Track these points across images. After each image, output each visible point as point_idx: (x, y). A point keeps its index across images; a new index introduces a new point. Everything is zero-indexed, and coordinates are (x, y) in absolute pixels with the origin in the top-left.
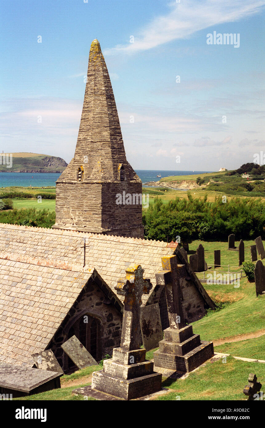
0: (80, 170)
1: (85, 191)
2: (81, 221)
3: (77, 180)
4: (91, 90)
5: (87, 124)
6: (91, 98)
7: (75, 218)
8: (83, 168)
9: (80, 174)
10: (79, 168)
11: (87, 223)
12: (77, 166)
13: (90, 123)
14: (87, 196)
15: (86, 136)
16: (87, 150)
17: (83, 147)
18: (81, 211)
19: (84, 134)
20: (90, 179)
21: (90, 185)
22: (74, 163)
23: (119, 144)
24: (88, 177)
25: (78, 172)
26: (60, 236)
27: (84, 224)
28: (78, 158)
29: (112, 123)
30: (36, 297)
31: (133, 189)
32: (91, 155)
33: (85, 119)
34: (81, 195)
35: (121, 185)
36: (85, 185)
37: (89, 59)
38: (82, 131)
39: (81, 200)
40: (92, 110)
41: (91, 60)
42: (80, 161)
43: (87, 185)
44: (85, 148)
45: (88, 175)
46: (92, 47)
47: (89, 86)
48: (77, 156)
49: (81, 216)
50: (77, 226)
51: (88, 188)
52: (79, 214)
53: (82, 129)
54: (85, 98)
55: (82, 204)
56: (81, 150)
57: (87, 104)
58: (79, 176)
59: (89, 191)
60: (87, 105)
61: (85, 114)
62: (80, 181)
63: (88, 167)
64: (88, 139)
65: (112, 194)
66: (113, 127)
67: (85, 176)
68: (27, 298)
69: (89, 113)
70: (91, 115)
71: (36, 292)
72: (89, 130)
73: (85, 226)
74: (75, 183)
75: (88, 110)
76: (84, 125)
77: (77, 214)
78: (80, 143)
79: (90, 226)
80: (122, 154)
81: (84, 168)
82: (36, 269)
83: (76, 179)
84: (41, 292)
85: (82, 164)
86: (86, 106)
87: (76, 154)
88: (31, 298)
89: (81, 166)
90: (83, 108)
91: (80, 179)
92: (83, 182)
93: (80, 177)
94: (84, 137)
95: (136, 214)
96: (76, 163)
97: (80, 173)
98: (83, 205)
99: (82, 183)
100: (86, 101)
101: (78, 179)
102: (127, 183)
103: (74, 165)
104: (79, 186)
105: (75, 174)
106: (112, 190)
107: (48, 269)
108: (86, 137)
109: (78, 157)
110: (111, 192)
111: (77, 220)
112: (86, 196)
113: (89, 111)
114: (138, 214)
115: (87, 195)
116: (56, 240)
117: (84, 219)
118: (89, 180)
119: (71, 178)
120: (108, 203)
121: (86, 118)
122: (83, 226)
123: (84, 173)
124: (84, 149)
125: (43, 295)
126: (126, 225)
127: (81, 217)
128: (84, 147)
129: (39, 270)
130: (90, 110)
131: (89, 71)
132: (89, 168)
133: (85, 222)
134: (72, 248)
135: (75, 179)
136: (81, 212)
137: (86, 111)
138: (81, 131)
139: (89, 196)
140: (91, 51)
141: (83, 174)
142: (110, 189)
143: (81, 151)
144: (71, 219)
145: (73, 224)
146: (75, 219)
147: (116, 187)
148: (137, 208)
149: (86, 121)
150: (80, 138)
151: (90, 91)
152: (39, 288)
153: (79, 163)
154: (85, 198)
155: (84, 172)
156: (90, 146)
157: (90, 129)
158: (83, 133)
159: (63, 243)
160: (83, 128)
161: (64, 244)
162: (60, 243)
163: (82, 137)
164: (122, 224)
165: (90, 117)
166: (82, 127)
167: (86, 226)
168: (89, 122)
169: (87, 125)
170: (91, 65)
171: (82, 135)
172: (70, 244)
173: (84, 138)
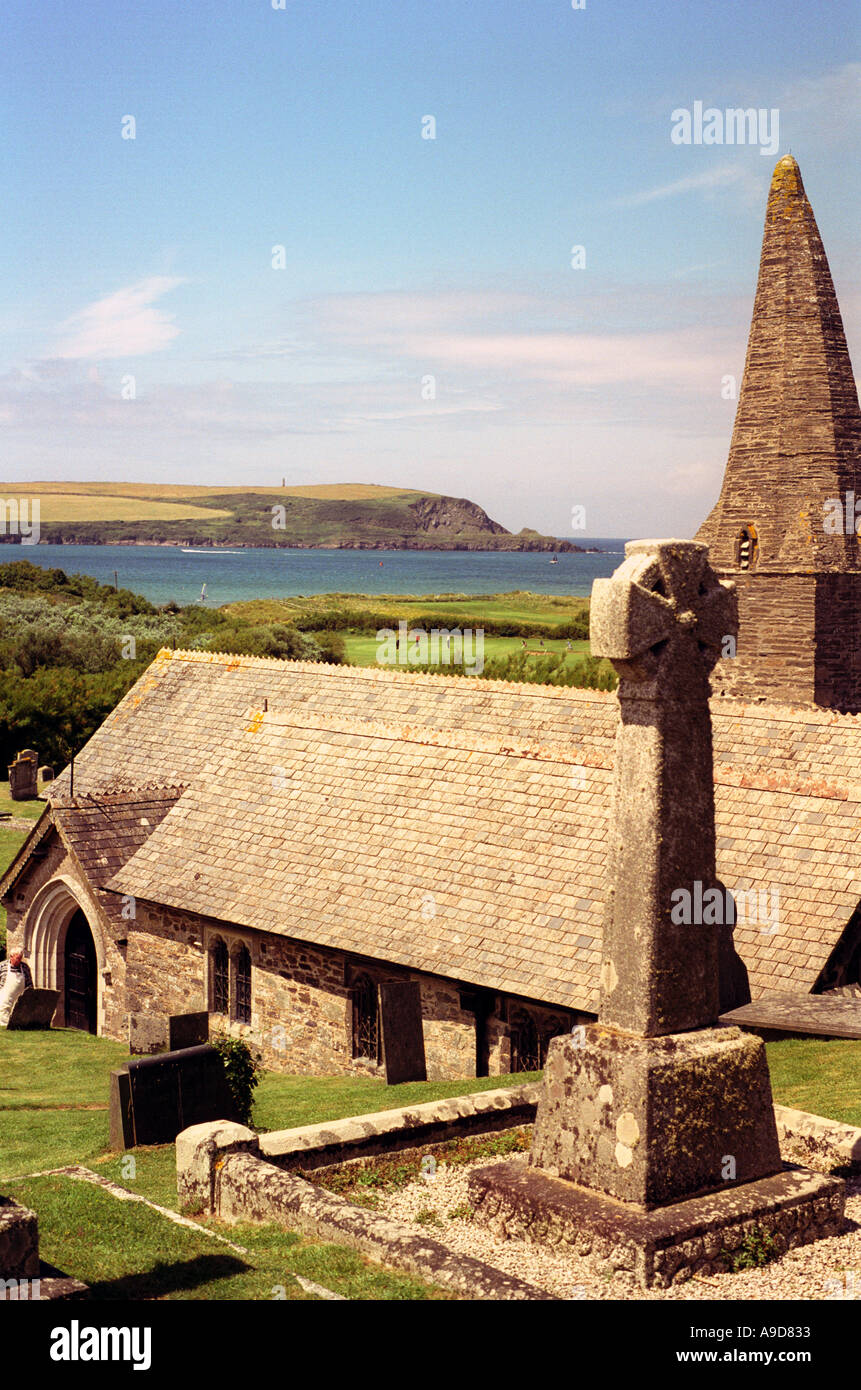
0: (745, 537)
1: (763, 597)
2: (746, 683)
3: (735, 566)
4: (777, 303)
5: (766, 404)
6: (776, 328)
7: (731, 675)
8: (756, 528)
9: (746, 550)
10: (745, 532)
11: (769, 690)
12: (737, 524)
13: (775, 400)
14: (769, 612)
15: (764, 437)
16: (768, 478)
17: (754, 471)
18: (751, 654)
19: (755, 432)
20: (778, 561)
21: (778, 579)
22: (723, 517)
23: (856, 460)
24: (773, 557)
25: (741, 543)
26: (737, 720)
27: (759, 693)
28: (736, 501)
29: (839, 400)
30: (755, 869)
32: (779, 492)
33: (759, 389)
34: (751, 609)
36: (764, 582)
37: (770, 215)
38: (750, 425)
39: (748, 624)
40: (779, 363)
41: (774, 218)
42: (745, 511)
43: (770, 580)
44: (760, 472)
45: (772, 552)
46: (777, 178)
47: (769, 291)
48: (734, 498)
49: (748, 669)
50: (734, 698)
51: (772, 589)
52: (743, 663)
53: (748, 419)
54: (759, 327)
55: (751, 634)
56: (745, 478)
57: (764, 344)
58: (744, 554)
59: (776, 597)
60: (764, 348)
61: (757, 373)
62: (745, 568)
63: (771, 527)
64: (771, 448)
65: (843, 607)
66: (841, 412)
67: (761, 554)
68: (726, 871)
69: (772, 373)
70: (778, 376)
71: (749, 855)
72: (774, 421)
73: (761, 700)
74: (732, 574)
75: (767, 364)
76: (755, 408)
77: (737, 664)
78: (745, 458)
79: (777, 700)
81: (758, 530)
82: (739, 798)
83: (732, 562)
84: (766, 855)
85: (751, 521)
86: (761, 351)
87: (733, 490)
88: (740, 870)
89: (750, 525)
90: (753, 356)
91: (745, 563)
92: (758, 571)
93: (746, 558)
94: (758, 440)
96: (733, 518)
97: (745, 545)
98: (755, 637)
99: (754, 575)
100: (762, 336)
101: (740, 562)
103: (725, 521)
104: (744, 584)
105: (730, 547)
106: (843, 594)
107: (775, 797)
108: (764, 441)
109: (738, 499)
110: (838, 600)
111: (734, 681)
112: (765, 611)
113: (772, 366)
115: (767, 608)
116: (725, 729)
117: (757, 679)
118: (774, 565)
119: (716, 562)
120: (832, 631)
121: (762, 385)
122: (756, 699)
123: (760, 546)
124: (756, 477)
125: (772, 863)
127: (747, 672)
128: (757, 469)
129: (748, 800)
130: (775, 363)
131: (771, 247)
132: (773, 531)
133: (762, 688)
134: (778, 752)
135: (729, 564)
136: (750, 657)
137: (761, 365)
138: (744, 422)
139: (775, 612)
140: (773, 192)
141: (756, 547)
142: (837, 592)
143: (747, 482)
144: (717, 677)
145: (723, 694)
146: (729, 678)
147: (853, 587)
149: (763, 395)
150: (742, 443)
151: (774, 307)
152: (757, 846)
153: (741, 517)
154: (762, 616)
155: (759, 541)
156: (775, 467)
157: (775, 418)
158: (752, 428)
159: (747, 739)
160: (753, 415)
161: (752, 742)
162: (739, 740)
163: (748, 440)
165: (776, 383)
166: (751, 412)
167: (764, 699)
168: (771, 398)
169: (765, 408)
170: (775, 232)
171: (750, 435)
172: (772, 741)
173: (758, 444)
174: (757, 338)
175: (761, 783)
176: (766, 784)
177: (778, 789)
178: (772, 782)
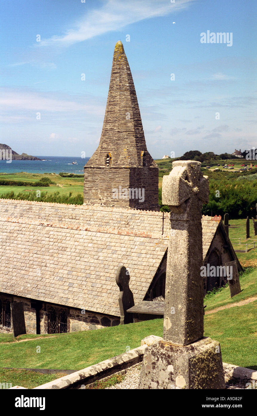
0: (108, 156)
1: (113, 175)
2: (109, 201)
3: (105, 165)
4: (117, 86)
5: (114, 116)
6: (117, 93)
7: (104, 198)
8: (111, 154)
9: (108, 160)
10: (108, 155)
11: (115, 203)
12: (105, 153)
13: (116, 115)
14: (115, 179)
15: (113, 126)
16: (115, 139)
17: (110, 137)
18: (110, 192)
19: (110, 125)
20: (118, 164)
21: (118, 169)
22: (101, 150)
23: (140, 133)
24: (116, 163)
25: (106, 158)
26: (111, 213)
27: (112, 204)
28: (105, 146)
29: (135, 115)
30: (124, 260)
31: (152, 173)
32: (118, 143)
33: (111, 112)
34: (110, 178)
35: (144, 170)
36: (114, 170)
37: (114, 59)
38: (109, 122)
39: (109, 183)
40: (118, 104)
41: (116, 60)
42: (107, 149)
43: (115, 169)
44: (112, 137)
45: (116, 161)
46: (117, 48)
47: (114, 82)
48: (104, 145)
49: (109, 196)
50: (105, 205)
51: (116, 172)
52: (107, 195)
53: (108, 121)
54: (111, 93)
55: (110, 186)
56: (108, 139)
57: (113, 98)
58: (107, 162)
59: (118, 175)
60: (113, 99)
61: (111, 107)
62: (108, 166)
63: (116, 153)
64: (115, 130)
65: (137, 178)
66: (136, 119)
67: (113, 162)
68: (115, 261)
69: (116, 106)
70: (117, 108)
71: (122, 256)
72: (116, 121)
73: (113, 206)
74: (104, 168)
75: (114, 104)
76: (110, 117)
77: (105, 195)
78: (107, 133)
79: (118, 206)
80: (143, 143)
81: (112, 154)
82: (118, 238)
83: (104, 164)
84: (127, 255)
85: (110, 152)
86: (112, 100)
87: (104, 142)
88: (119, 261)
89: (109, 153)
90: (109, 101)
91: (108, 165)
92: (112, 167)
93: (108, 163)
94: (111, 127)
95: (154, 195)
96: (104, 151)
97: (108, 159)
98: (111, 187)
99: (111, 168)
100: (112, 95)
101: (106, 164)
102: (148, 168)
103: (101, 152)
104: (108, 171)
105: (103, 160)
106: (137, 174)
107: (129, 237)
108: (113, 127)
109: (105, 145)
110: (136, 176)
111: (105, 200)
112: (114, 179)
113: (115, 105)
114: (155, 195)
115: (115, 178)
116: (107, 216)
117: (112, 200)
118: (117, 165)
119: (99, 164)
120: (134, 185)
121: (112, 110)
122: (112, 206)
123: (112, 159)
124: (111, 138)
125: (129, 258)
126: (147, 205)
127: (109, 198)
128: (111, 136)
129: (121, 239)
130: (116, 104)
131: (115, 69)
132: (116, 155)
133: (113, 202)
134: (124, 222)
135: (103, 165)
136: (110, 193)
137: (112, 104)
138: (107, 122)
139: (117, 179)
140: (115, 52)
141: (111, 160)
142: (136, 173)
143: (108, 140)
144: (99, 199)
145: (101, 204)
146: (103, 199)
147: (140, 172)
148: (155, 190)
149: (113, 113)
150: (107, 128)
151: (116, 87)
152: (124, 253)
153: (106, 151)
154: (113, 181)
155: (112, 158)
156: (117, 135)
157: (116, 120)
158: (109, 123)
159: (114, 219)
160: (110, 119)
162: (111, 219)
163: (108, 127)
164: (144, 204)
165: (117, 110)
166: (109, 119)
167: (114, 206)
168: (115, 114)
169: (113, 117)
170: (116, 64)
171: (109, 125)
172: (122, 219)
173: (111, 128)
174: (111, 96)
175: (124, 233)
176: (126, 233)
177: (130, 235)
178: (128, 233)
